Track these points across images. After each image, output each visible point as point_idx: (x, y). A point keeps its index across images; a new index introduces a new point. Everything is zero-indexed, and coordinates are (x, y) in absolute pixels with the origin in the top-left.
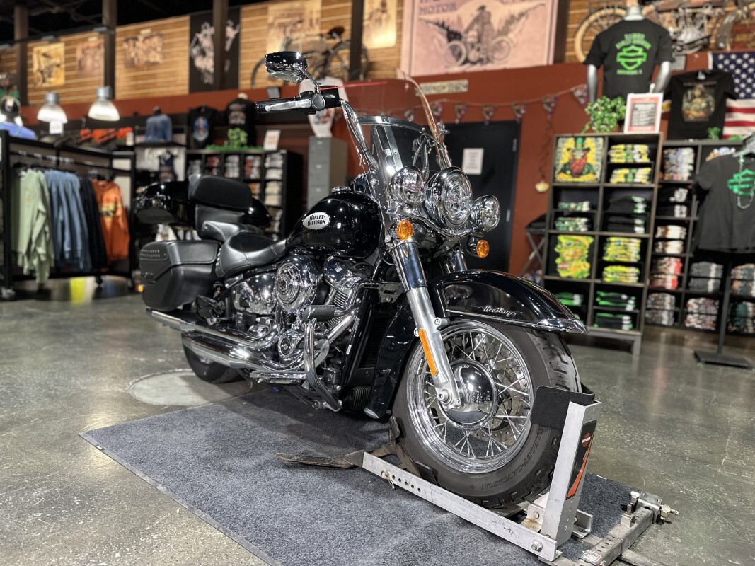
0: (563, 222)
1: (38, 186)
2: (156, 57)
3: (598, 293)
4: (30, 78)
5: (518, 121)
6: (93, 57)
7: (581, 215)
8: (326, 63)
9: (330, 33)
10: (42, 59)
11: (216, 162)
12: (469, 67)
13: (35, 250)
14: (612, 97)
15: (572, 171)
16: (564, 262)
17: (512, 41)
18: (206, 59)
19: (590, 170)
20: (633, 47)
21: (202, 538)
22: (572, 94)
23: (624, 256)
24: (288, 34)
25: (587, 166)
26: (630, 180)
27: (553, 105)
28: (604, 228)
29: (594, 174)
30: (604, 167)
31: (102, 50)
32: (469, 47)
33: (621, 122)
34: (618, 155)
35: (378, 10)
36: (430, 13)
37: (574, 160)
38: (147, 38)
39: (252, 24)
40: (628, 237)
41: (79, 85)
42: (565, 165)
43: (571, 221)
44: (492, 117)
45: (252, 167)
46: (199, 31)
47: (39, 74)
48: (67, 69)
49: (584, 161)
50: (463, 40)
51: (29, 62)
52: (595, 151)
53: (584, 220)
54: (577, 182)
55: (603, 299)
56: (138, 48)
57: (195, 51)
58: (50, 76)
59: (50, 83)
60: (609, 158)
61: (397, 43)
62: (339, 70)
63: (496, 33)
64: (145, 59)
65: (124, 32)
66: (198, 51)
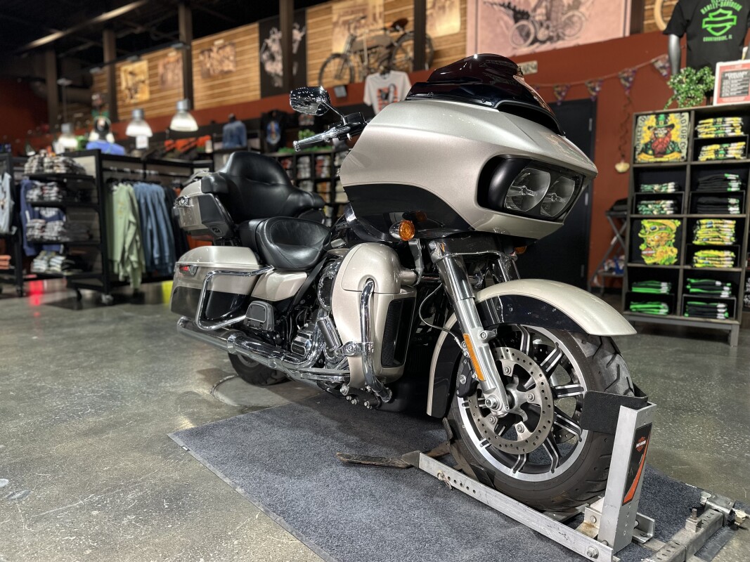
0: (647, 206)
1: (129, 198)
2: (228, 66)
3: (688, 279)
4: (119, 96)
5: (593, 100)
6: (173, 71)
7: (666, 196)
8: (390, 57)
9: (394, 26)
10: (129, 77)
11: (289, 164)
12: (537, 47)
13: (128, 258)
14: (698, 68)
15: (654, 151)
16: (648, 247)
17: (583, 15)
18: (275, 63)
19: (674, 147)
20: (721, 11)
21: (280, 545)
22: (652, 65)
23: (717, 239)
24: (352, 31)
25: (671, 143)
26: (721, 156)
27: (631, 79)
28: (693, 210)
29: (680, 152)
30: (690, 145)
31: (180, 65)
32: (537, 26)
33: (709, 94)
34: (707, 130)
37: (657, 138)
38: (222, 47)
39: (317, 24)
40: (721, 219)
41: (162, 98)
42: (646, 145)
43: (654, 204)
44: (564, 97)
45: (322, 166)
46: (268, 37)
47: (127, 92)
48: (151, 85)
49: (668, 139)
50: (531, 18)
51: (118, 81)
52: (680, 126)
53: (669, 202)
54: (661, 162)
55: (694, 286)
56: (213, 58)
57: (265, 56)
58: (136, 92)
59: (137, 98)
60: (696, 133)
61: (461, 29)
62: (403, 63)
63: (565, 9)
64: (220, 68)
65: (199, 44)
66: (267, 56)
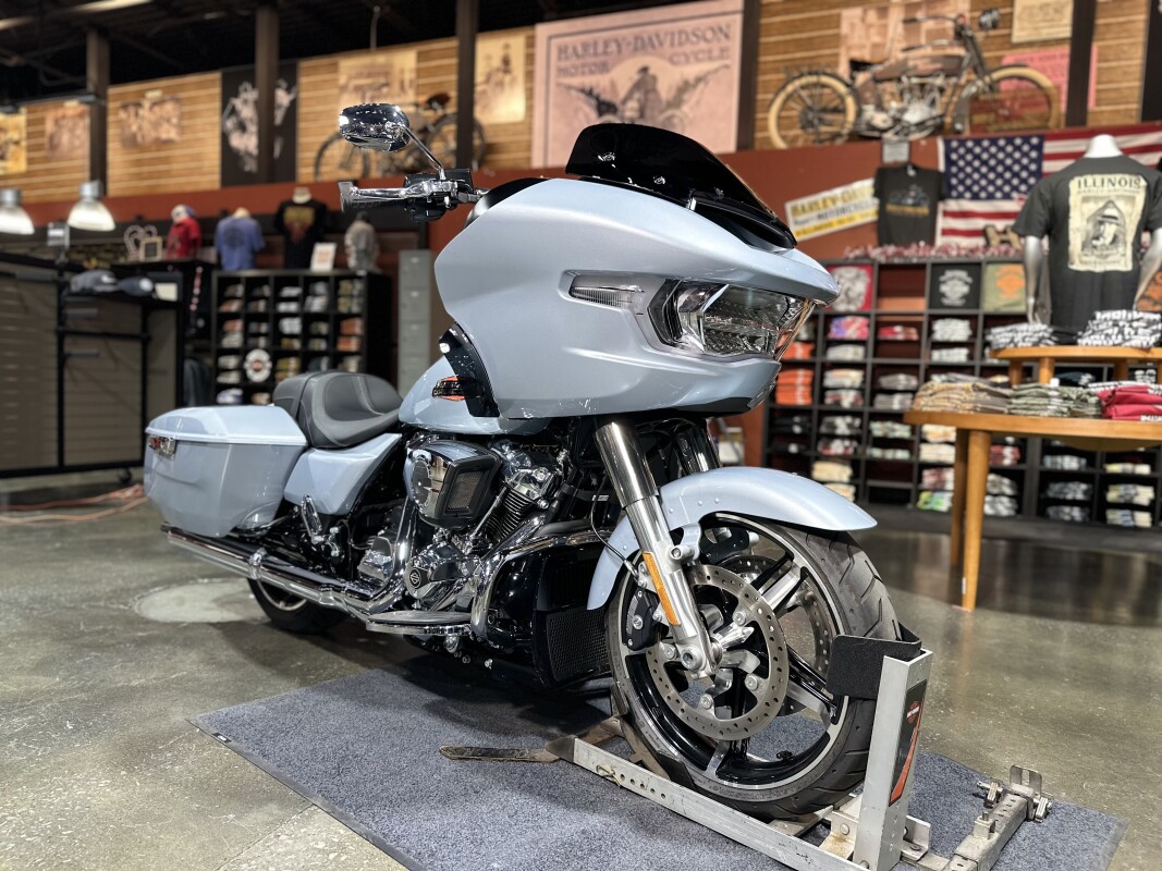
2: (169, 133)
6: (72, 131)
9: (430, 102)
17: (686, 116)
18: (246, 137)
31: (87, 121)
35: (498, 70)
36: (572, 75)
38: (156, 103)
39: (316, 86)
41: (49, 172)
46: (236, 95)
48: (30, 149)
56: (143, 118)
57: (230, 124)
61: (526, 117)
62: (442, 155)
63: (664, 104)
64: (153, 134)
65: (121, 94)
66: (235, 124)
